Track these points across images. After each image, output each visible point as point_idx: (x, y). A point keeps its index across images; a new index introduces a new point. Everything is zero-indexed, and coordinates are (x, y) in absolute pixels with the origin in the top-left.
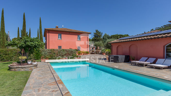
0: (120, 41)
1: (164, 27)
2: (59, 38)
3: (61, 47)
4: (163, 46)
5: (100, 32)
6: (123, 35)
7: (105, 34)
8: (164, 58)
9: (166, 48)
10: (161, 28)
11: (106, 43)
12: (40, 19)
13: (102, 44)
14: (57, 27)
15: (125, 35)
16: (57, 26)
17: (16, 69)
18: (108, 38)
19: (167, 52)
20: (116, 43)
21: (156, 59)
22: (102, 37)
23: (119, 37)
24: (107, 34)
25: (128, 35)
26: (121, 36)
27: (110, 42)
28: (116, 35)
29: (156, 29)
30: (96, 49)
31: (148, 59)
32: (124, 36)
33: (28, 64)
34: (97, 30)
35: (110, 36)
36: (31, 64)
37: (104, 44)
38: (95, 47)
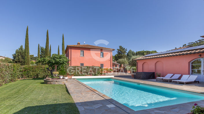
0: (146, 58)
1: (199, 41)
2: (81, 55)
3: (83, 64)
4: (189, 62)
5: (124, 49)
6: (150, 51)
7: (130, 51)
8: (189, 74)
9: (191, 64)
10: (196, 42)
11: (131, 60)
12: (63, 36)
13: (127, 61)
14: (79, 44)
15: (153, 51)
16: (79, 42)
17: (51, 82)
18: (133, 55)
19: (192, 68)
20: (142, 59)
21: (181, 75)
22: (126, 54)
23: (145, 53)
24: (132, 51)
25: (155, 52)
26: (148, 53)
27: (135, 59)
28: (142, 51)
29: (189, 44)
30: (120, 67)
31: (174, 75)
32: (152, 53)
33: (60, 79)
34: (121, 46)
35: (136, 52)
36: (63, 78)
37: (129, 61)
38: (119, 64)
